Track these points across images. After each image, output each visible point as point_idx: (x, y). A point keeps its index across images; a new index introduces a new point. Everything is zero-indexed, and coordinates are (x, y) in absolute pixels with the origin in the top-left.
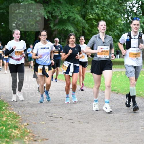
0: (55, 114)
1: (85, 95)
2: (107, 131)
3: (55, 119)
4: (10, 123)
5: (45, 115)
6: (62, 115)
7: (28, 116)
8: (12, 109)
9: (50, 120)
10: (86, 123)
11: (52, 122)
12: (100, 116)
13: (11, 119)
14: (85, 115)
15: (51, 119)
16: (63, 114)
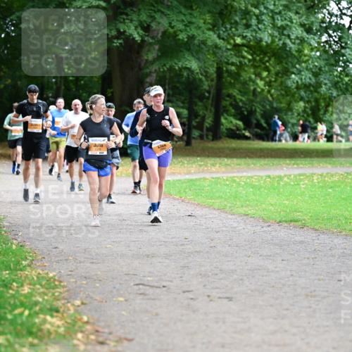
0: (149, 279)
1: (223, 231)
2: (276, 319)
3: (150, 291)
4: (40, 300)
5: (126, 280)
6: (166, 281)
7: (84, 282)
8: (45, 266)
9: (137, 293)
10: (225, 301)
11: (141, 297)
12: (259, 283)
13: (42, 290)
14: (222, 281)
15: (139, 289)
16: (171, 279)
